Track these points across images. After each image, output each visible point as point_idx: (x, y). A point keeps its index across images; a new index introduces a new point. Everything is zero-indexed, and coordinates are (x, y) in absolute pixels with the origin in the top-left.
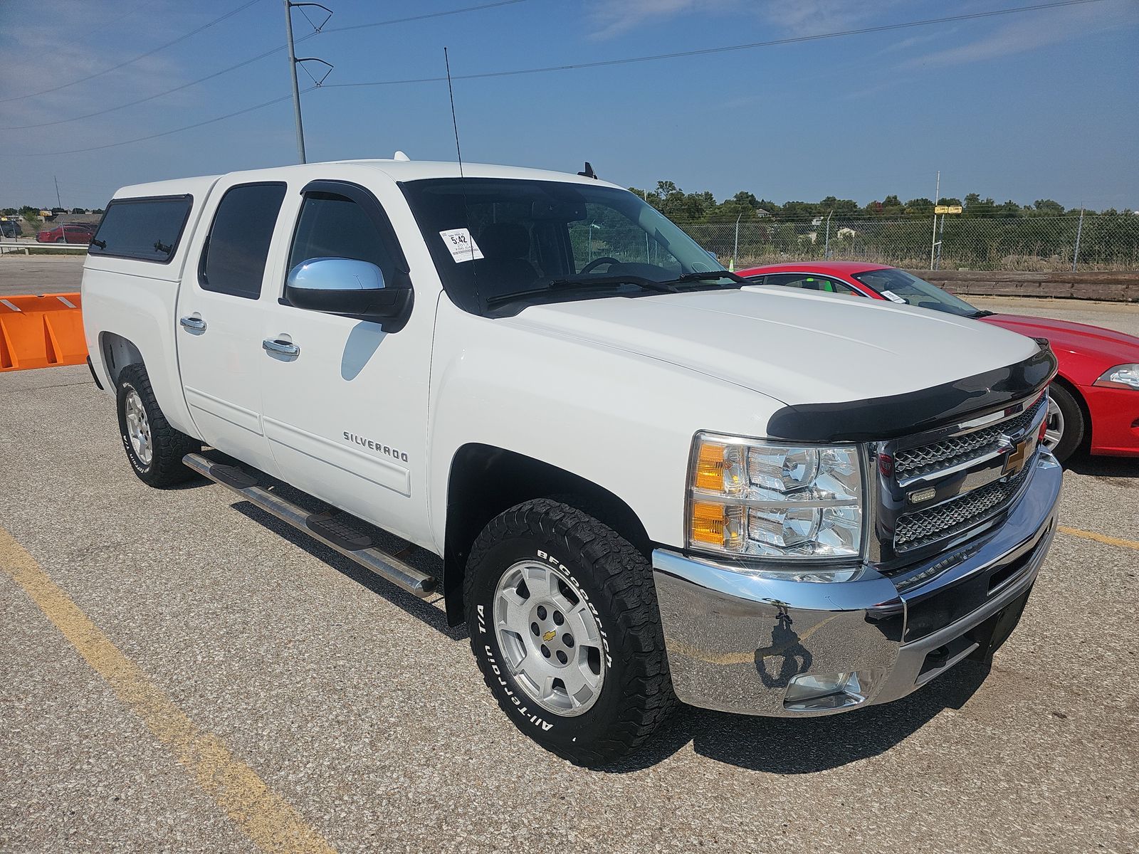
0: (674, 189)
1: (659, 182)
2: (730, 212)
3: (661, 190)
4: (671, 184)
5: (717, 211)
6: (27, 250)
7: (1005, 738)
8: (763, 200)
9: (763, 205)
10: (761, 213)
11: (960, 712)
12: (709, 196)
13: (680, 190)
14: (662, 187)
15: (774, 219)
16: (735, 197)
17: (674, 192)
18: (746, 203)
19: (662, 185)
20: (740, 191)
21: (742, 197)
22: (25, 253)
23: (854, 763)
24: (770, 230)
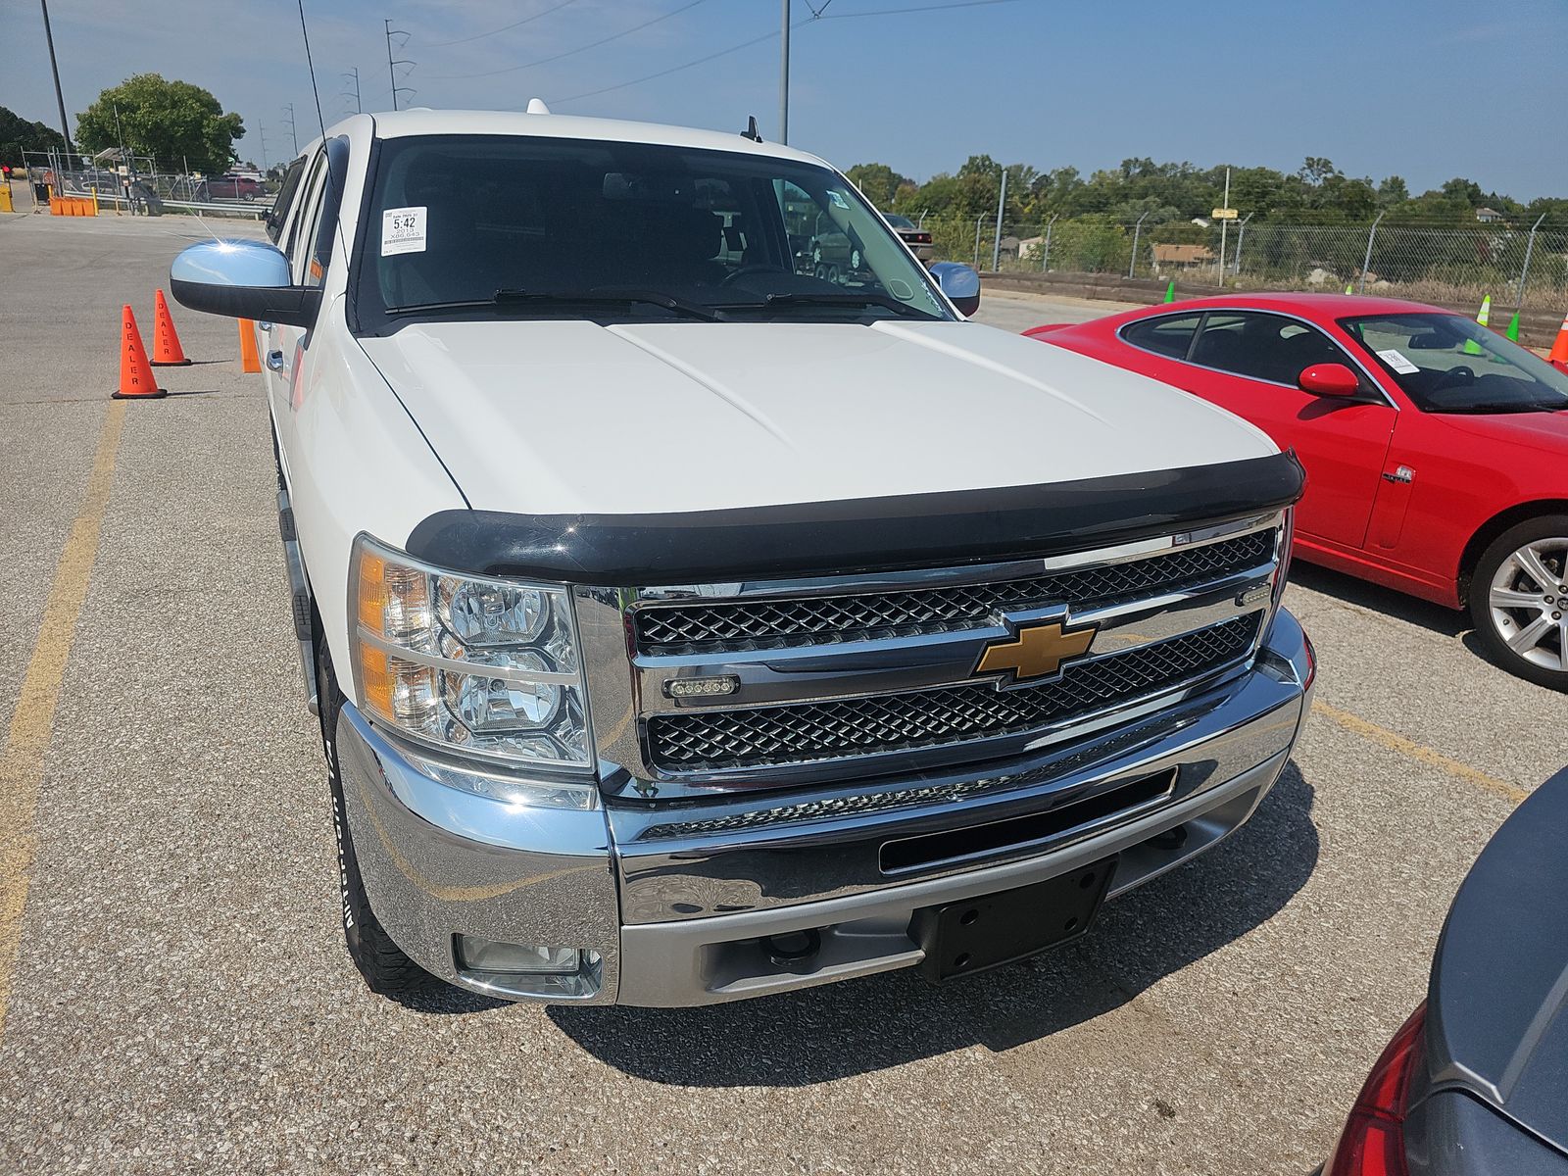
0: (1331, 171)
1: (1307, 159)
2: (1429, 210)
3: (1308, 171)
4: (1327, 163)
5: (1407, 208)
6: (257, 216)
7: (1026, 1118)
8: (1494, 194)
9: (1493, 202)
10: (1483, 215)
11: (995, 1058)
12: (1396, 185)
13: (1340, 172)
14: (1310, 166)
15: (1508, 225)
16: (1445, 186)
17: (1329, 175)
18: (1463, 197)
19: (1311, 163)
20: (1455, 178)
21: (1454, 188)
22: (254, 218)
23: (747, 1088)
24: (1495, 243)
